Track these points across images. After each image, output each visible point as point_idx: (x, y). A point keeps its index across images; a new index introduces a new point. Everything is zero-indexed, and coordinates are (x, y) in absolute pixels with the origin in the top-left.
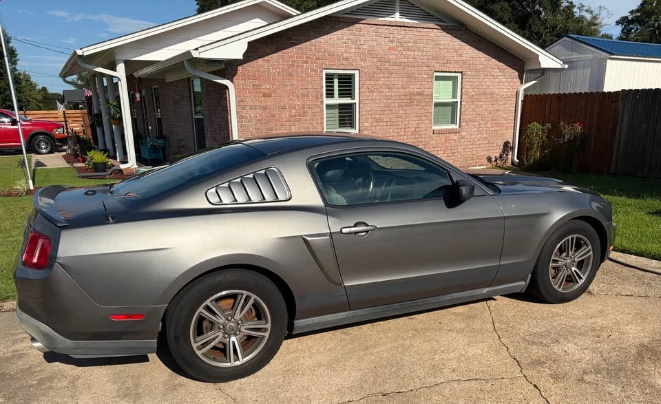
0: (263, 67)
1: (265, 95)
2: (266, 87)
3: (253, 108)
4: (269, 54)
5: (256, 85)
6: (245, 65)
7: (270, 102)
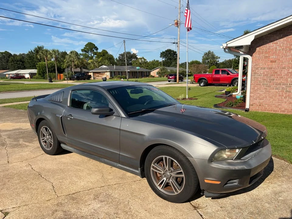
0: (272, 46)
1: (272, 62)
2: (273, 57)
3: (263, 68)
4: (278, 39)
5: (267, 57)
6: (261, 47)
7: (274, 65)
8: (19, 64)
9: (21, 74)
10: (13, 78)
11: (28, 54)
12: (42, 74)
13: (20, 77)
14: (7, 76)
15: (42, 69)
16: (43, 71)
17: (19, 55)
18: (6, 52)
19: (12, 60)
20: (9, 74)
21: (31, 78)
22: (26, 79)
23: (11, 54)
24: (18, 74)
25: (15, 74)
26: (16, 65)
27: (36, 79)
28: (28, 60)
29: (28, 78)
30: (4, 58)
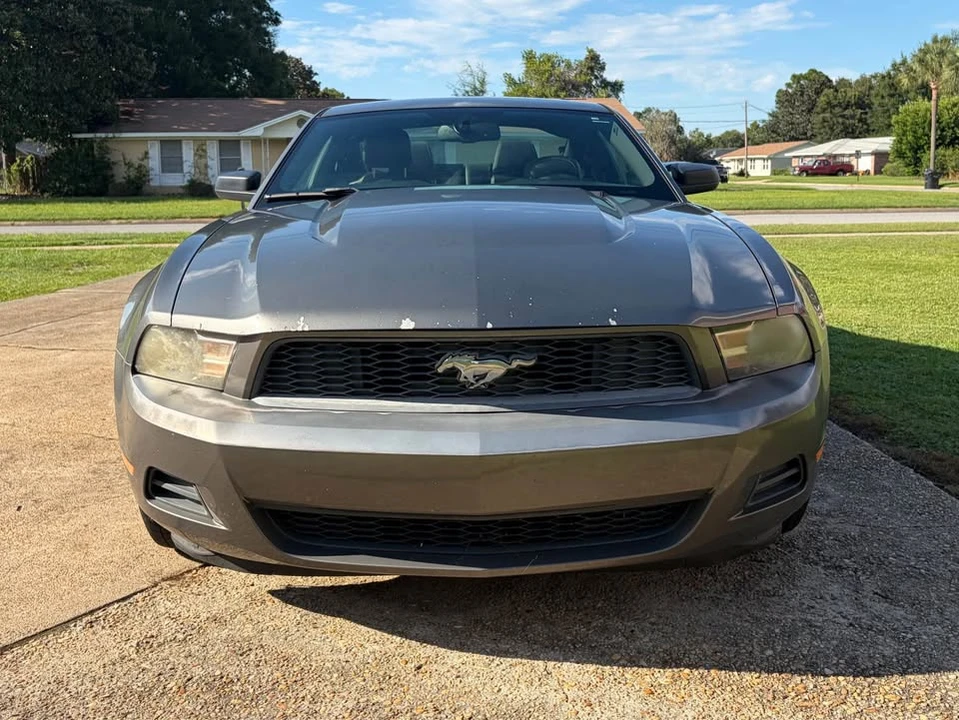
8: (853, 117)
9: (843, 155)
10: (807, 171)
11: (889, 74)
12: (909, 154)
13: (834, 168)
14: (795, 163)
15: (915, 132)
16: (917, 138)
17: (857, 81)
18: (814, 71)
19: (829, 103)
20: (803, 157)
21: (876, 173)
22: (856, 174)
23: (830, 81)
24: (835, 156)
25: (824, 155)
26: (840, 120)
27: (893, 175)
28: (883, 97)
29: (867, 172)
30: (802, 95)
